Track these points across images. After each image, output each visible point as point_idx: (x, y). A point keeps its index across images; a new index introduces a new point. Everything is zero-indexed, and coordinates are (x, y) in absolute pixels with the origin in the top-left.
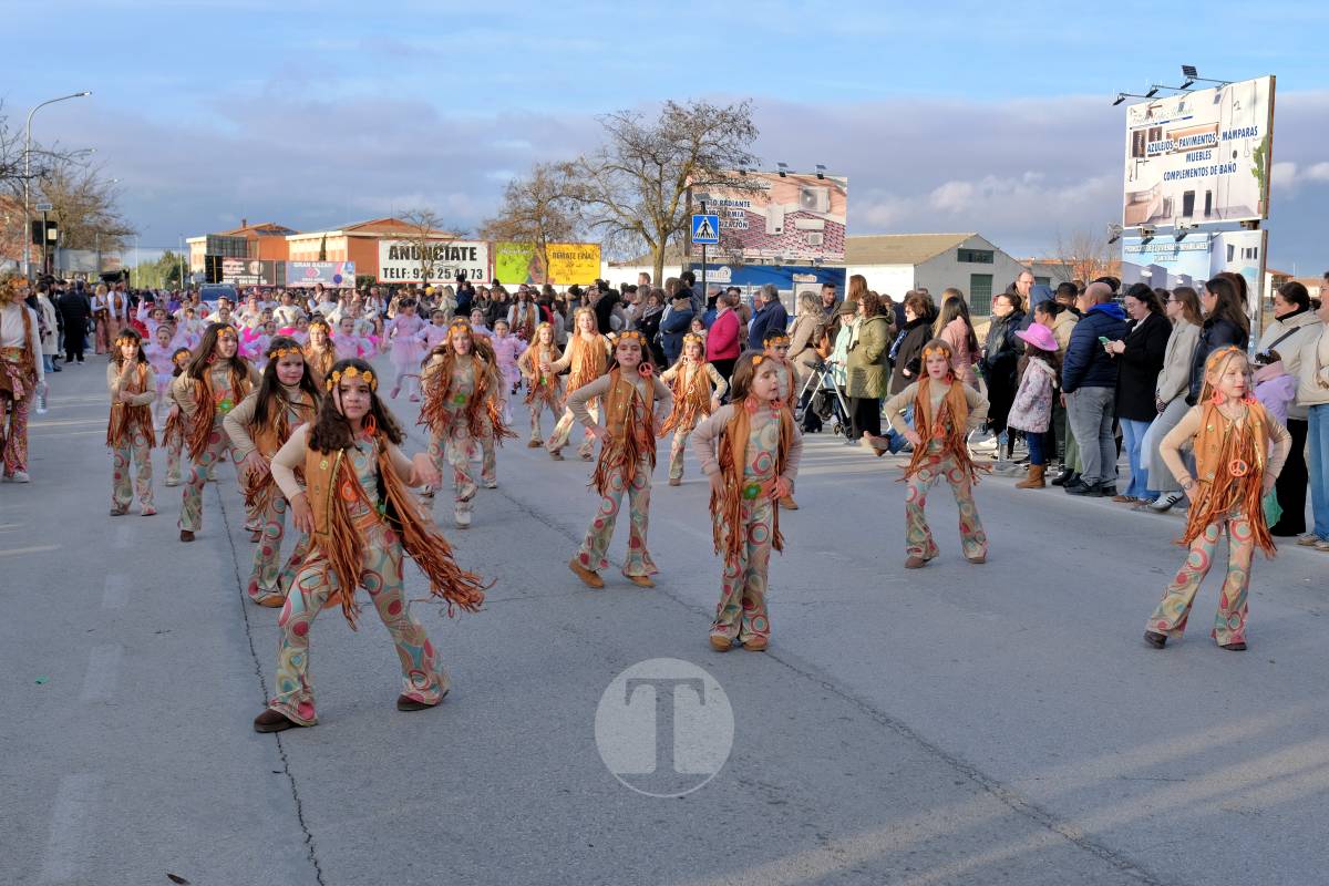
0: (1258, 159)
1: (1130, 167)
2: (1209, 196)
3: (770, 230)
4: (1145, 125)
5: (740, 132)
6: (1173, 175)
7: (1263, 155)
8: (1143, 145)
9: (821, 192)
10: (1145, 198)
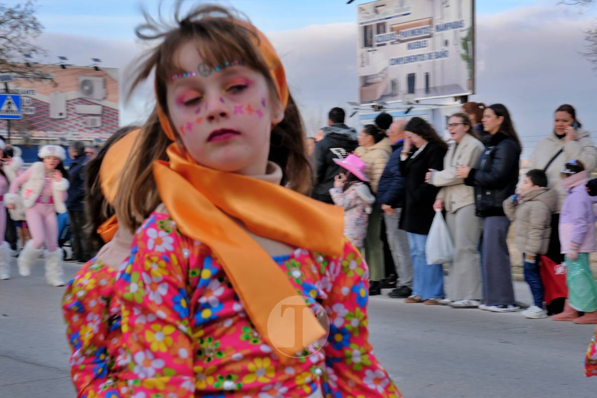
0: (465, 46)
1: (362, 56)
2: (427, 77)
3: (54, 114)
4: (373, 20)
5: (27, 27)
6: (397, 61)
7: (469, 43)
8: (371, 37)
9: (97, 83)
10: (375, 80)
